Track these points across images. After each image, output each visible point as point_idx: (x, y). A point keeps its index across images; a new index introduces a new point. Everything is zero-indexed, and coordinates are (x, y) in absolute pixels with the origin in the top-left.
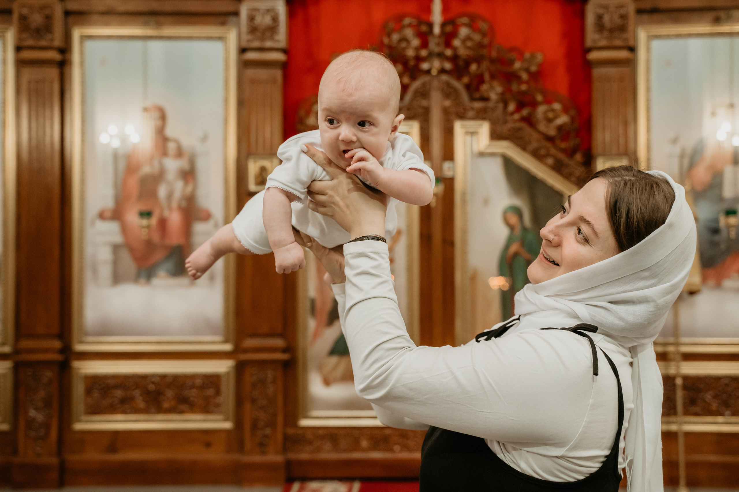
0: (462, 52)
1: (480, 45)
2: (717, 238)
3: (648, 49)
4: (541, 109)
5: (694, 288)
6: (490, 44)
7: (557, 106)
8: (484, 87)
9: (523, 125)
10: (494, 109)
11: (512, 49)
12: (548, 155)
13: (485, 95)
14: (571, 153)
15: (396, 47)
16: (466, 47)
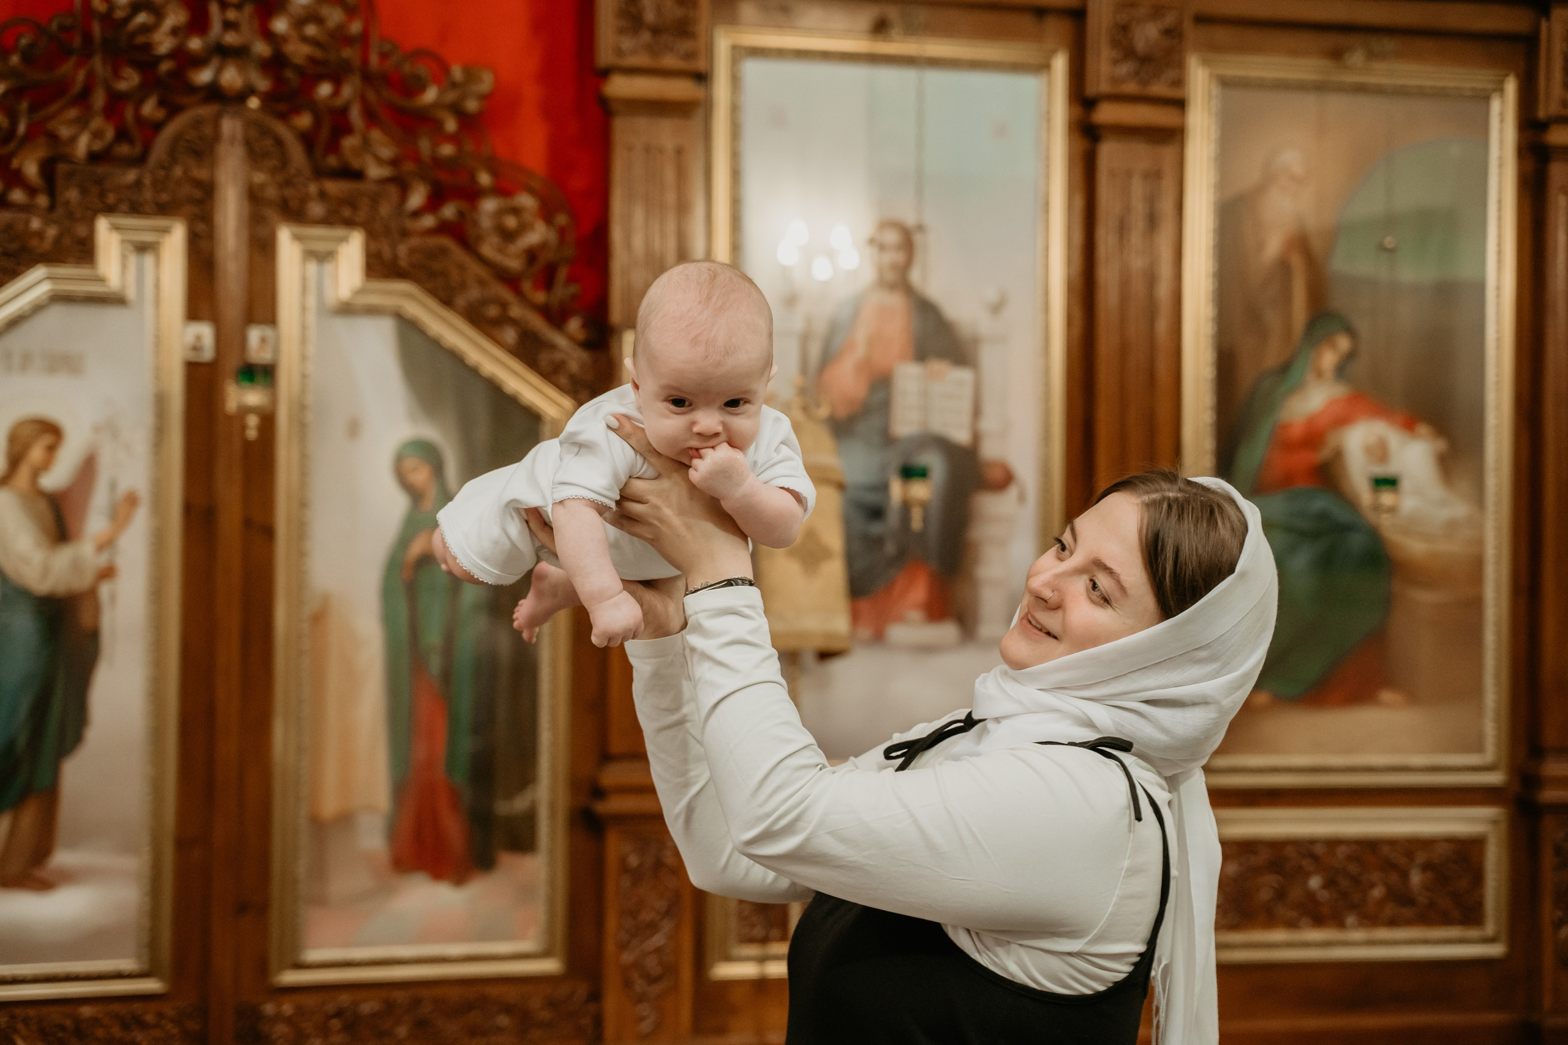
0: (298, 51)
1: (340, 37)
2: (876, 528)
3: (735, 80)
4: (489, 205)
5: (835, 645)
6: (364, 38)
7: (526, 201)
8: (349, 143)
9: (446, 241)
10: (375, 200)
11: (419, 54)
12: (504, 320)
13: (356, 164)
14: (556, 317)
15: (127, 20)
16: (305, 39)
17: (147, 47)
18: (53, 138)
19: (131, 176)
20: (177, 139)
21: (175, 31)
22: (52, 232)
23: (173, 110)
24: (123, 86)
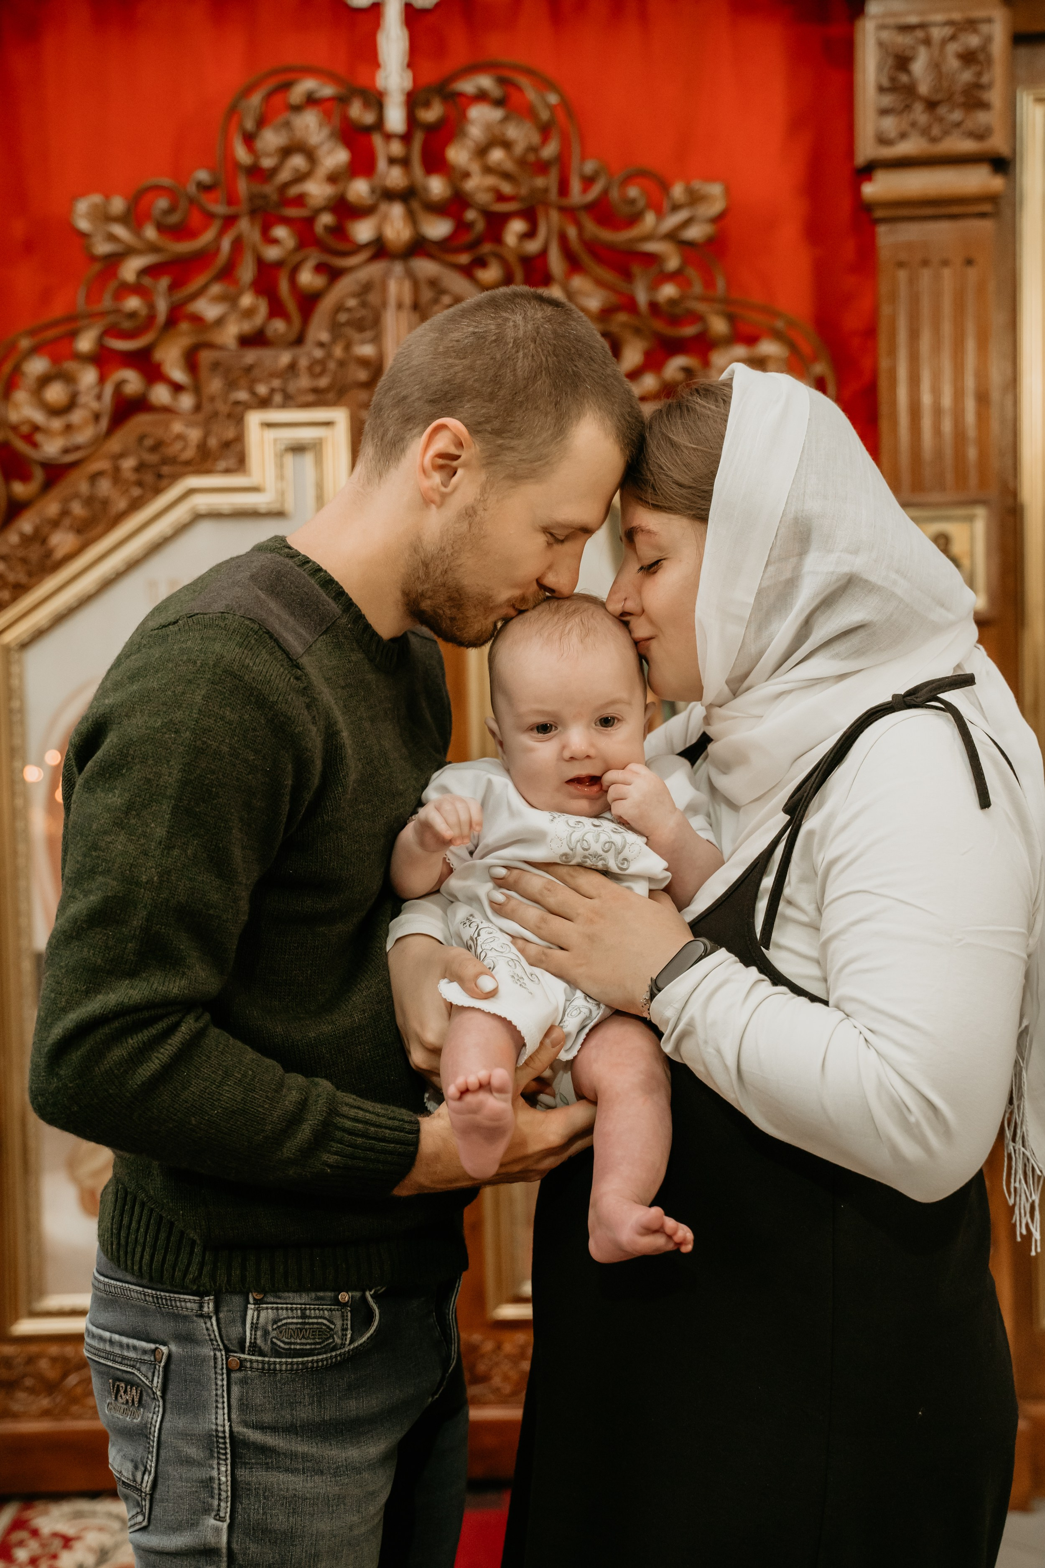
1: (533, 163)
6: (561, 162)
11: (631, 174)
15: (274, 171)
16: (488, 170)
17: (300, 200)
18: (197, 320)
19: (285, 358)
20: (340, 308)
21: (333, 178)
22: (194, 435)
23: (333, 274)
24: (272, 253)
